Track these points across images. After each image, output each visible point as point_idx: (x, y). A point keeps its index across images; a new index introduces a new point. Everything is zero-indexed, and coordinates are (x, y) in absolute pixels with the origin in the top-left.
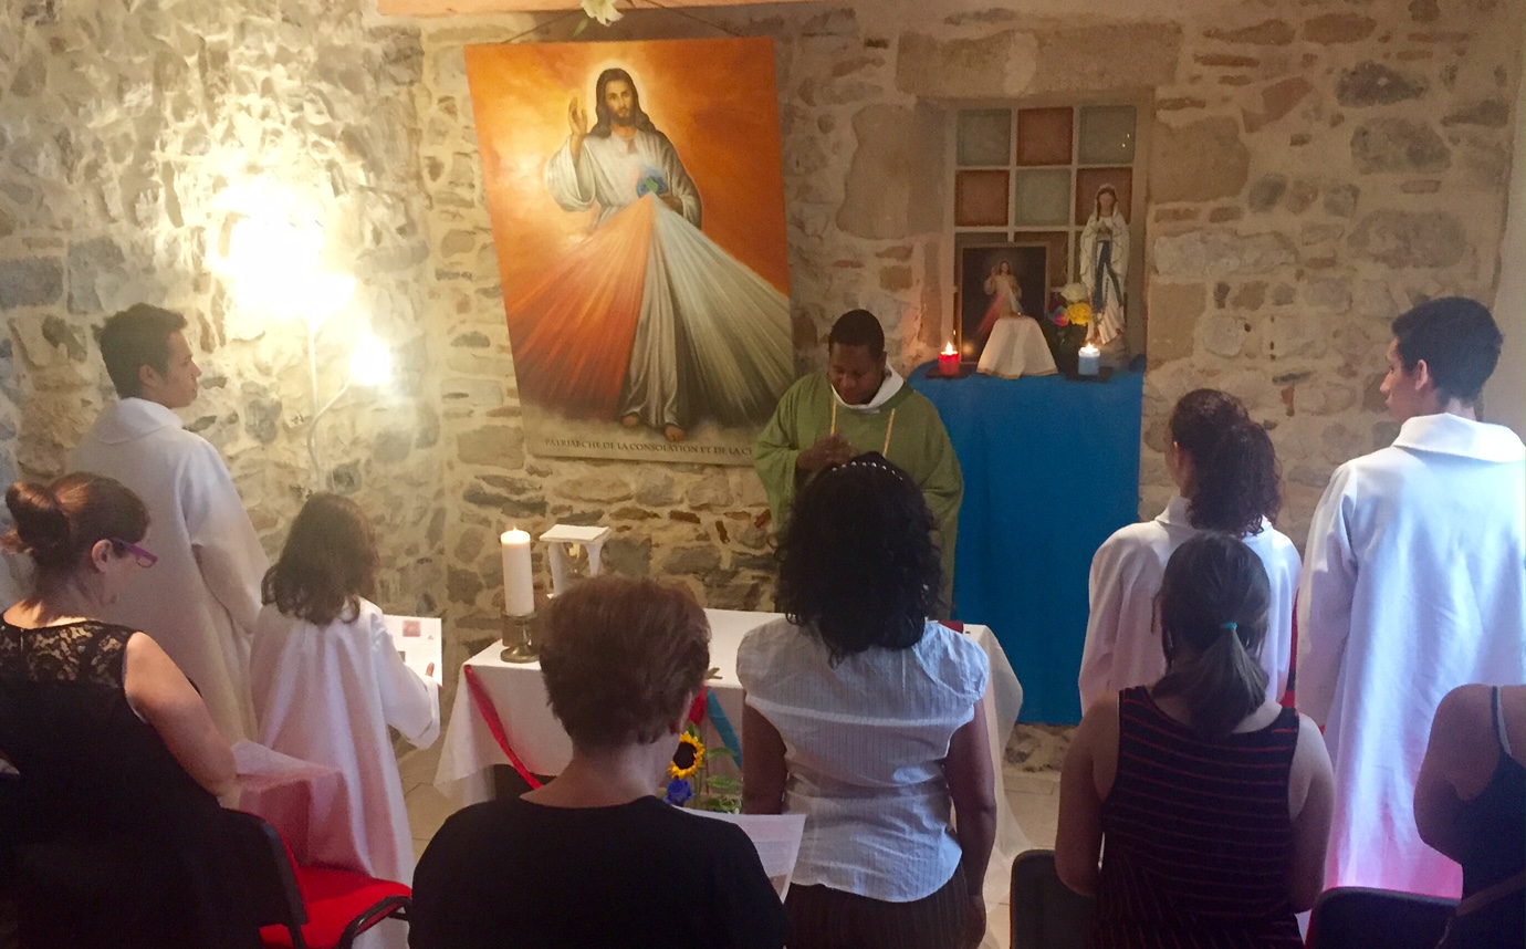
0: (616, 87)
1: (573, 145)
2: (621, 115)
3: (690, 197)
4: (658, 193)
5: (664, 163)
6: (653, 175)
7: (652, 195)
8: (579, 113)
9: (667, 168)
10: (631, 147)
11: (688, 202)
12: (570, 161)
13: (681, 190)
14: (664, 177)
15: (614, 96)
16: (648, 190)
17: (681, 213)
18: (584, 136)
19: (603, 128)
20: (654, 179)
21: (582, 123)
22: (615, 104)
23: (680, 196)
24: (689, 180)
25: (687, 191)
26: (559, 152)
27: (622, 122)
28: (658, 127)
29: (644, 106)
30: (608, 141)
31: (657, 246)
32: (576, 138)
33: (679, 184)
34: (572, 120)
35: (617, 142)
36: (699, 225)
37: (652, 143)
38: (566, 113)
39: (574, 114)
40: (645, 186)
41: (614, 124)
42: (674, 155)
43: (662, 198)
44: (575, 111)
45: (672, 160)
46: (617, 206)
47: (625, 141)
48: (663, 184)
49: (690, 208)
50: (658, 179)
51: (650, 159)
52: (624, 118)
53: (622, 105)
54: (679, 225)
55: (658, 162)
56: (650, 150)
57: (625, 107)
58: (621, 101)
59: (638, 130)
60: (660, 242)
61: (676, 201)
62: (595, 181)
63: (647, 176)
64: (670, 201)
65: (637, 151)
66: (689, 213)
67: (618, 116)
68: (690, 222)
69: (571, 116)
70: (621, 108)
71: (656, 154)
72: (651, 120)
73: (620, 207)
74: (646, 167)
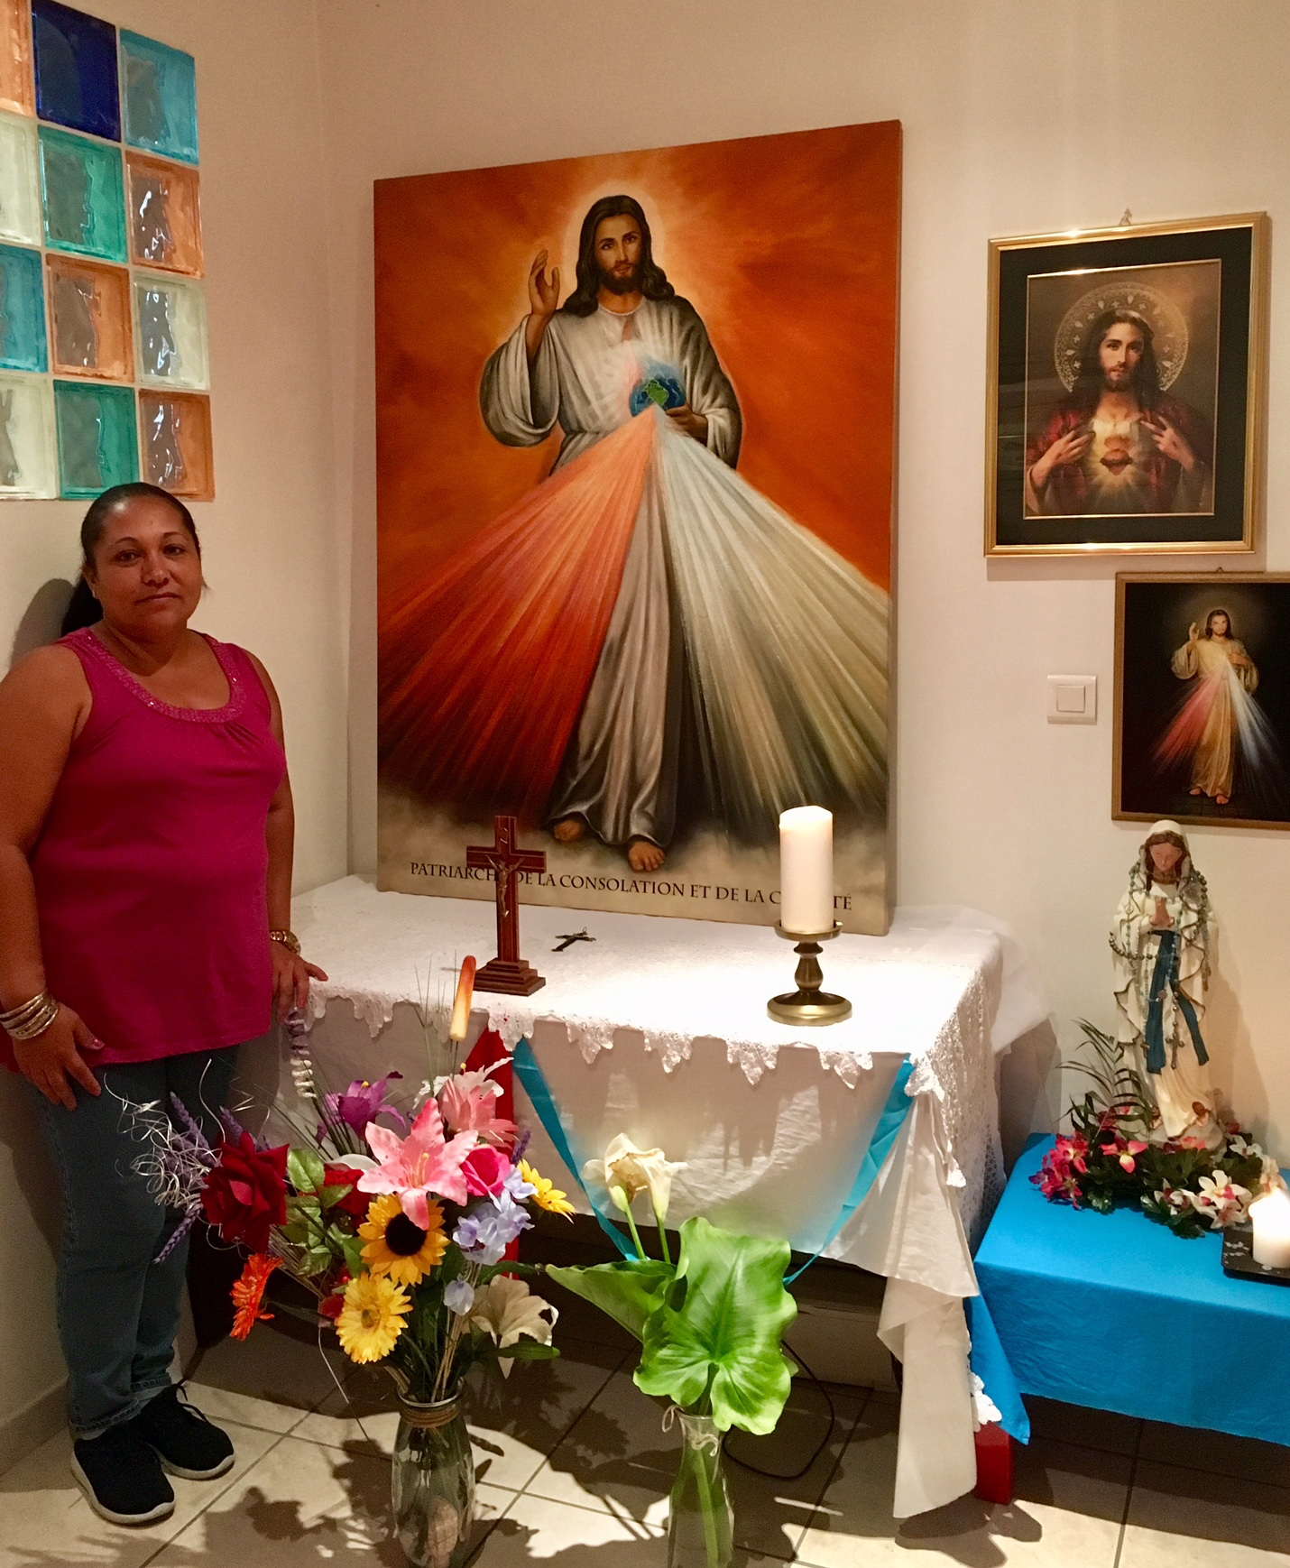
0: (615, 228)
1: (532, 330)
2: (617, 274)
3: (724, 411)
4: (668, 405)
5: (683, 354)
6: (662, 374)
7: (655, 412)
8: (548, 278)
9: (687, 361)
10: (630, 330)
11: (717, 419)
12: (522, 358)
13: (708, 399)
14: (679, 378)
15: (610, 243)
16: (650, 402)
17: (704, 441)
18: (552, 314)
19: (585, 297)
20: (661, 382)
21: (551, 294)
22: (610, 257)
23: (704, 411)
24: (725, 381)
25: (719, 401)
26: (506, 346)
27: (618, 288)
28: (678, 291)
29: (660, 257)
30: (590, 320)
31: (656, 508)
32: (536, 319)
33: (705, 391)
34: (535, 290)
35: (607, 322)
36: (732, 463)
37: (666, 319)
38: (527, 277)
39: (540, 278)
40: (645, 395)
41: (604, 292)
42: (703, 339)
43: (672, 415)
44: (541, 273)
45: (697, 347)
46: (593, 433)
47: (619, 318)
48: (677, 389)
49: (721, 429)
50: (670, 381)
51: (660, 347)
52: (624, 280)
53: (623, 258)
54: (696, 461)
55: (672, 351)
56: (661, 330)
57: (626, 260)
58: (621, 250)
59: (644, 299)
60: (660, 493)
61: (698, 419)
62: (560, 393)
63: (651, 378)
64: (686, 419)
65: (638, 335)
66: (718, 439)
67: (613, 277)
68: (718, 455)
69: (533, 281)
70: (619, 263)
71: (671, 337)
72: (668, 280)
73: (598, 433)
74: (650, 360)
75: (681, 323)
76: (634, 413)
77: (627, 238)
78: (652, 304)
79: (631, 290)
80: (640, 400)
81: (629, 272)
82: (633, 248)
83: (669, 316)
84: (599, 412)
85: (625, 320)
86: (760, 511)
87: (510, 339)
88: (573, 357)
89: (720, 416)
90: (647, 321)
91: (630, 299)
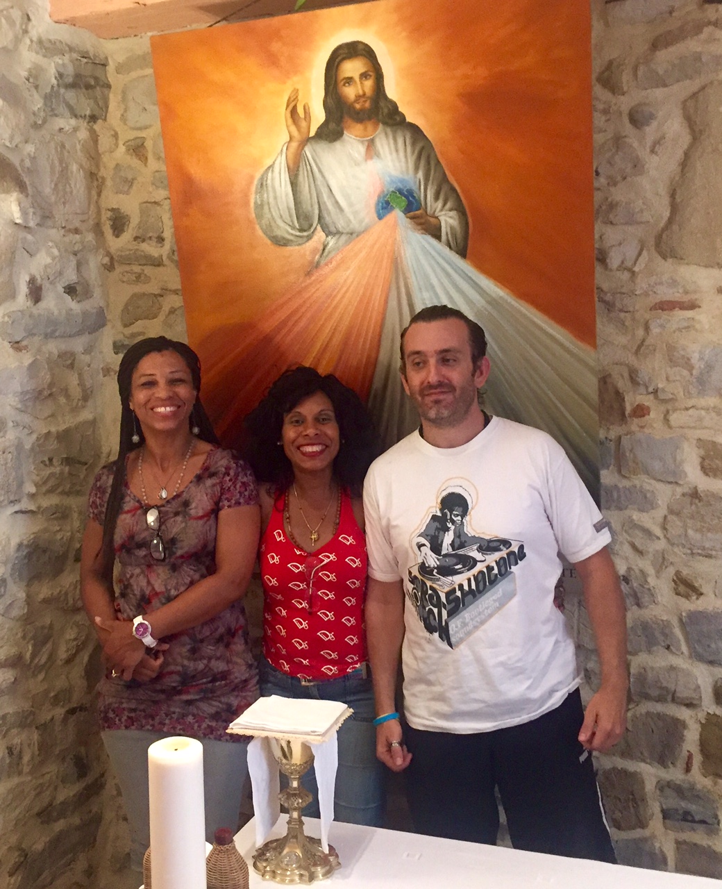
0: (352, 68)
1: (291, 156)
2: (358, 106)
3: (453, 213)
4: (407, 210)
5: (417, 169)
6: (400, 185)
7: (397, 215)
8: (300, 111)
9: (420, 175)
10: (371, 151)
11: (448, 220)
12: (285, 177)
13: (440, 204)
14: (415, 188)
15: (349, 80)
16: (392, 209)
17: (437, 236)
18: (307, 140)
19: (332, 126)
20: (400, 191)
21: (304, 124)
22: (350, 92)
23: (437, 214)
24: (453, 189)
25: (449, 205)
26: (271, 167)
27: (360, 117)
28: (409, 119)
29: (392, 90)
30: (338, 145)
31: (403, 290)
32: (294, 145)
33: (437, 198)
34: (290, 121)
35: (352, 143)
36: (463, 253)
37: (399, 141)
38: (283, 112)
39: (294, 112)
40: (388, 203)
41: (348, 121)
42: (432, 156)
43: (412, 218)
44: (295, 108)
45: (428, 163)
46: (348, 233)
47: (362, 142)
48: (414, 197)
49: (452, 228)
50: (407, 191)
51: (397, 164)
52: (362, 110)
53: (361, 92)
54: (434, 253)
55: (407, 167)
56: (397, 151)
57: (364, 94)
58: (359, 87)
59: (381, 125)
60: (405, 279)
61: (432, 220)
62: (319, 202)
63: (392, 189)
64: (423, 221)
65: (378, 155)
66: (450, 236)
67: (354, 108)
68: (450, 248)
69: (289, 115)
70: (358, 97)
71: (406, 157)
72: (400, 110)
73: (351, 234)
74: (390, 176)
75: (414, 144)
76: (380, 217)
77: (364, 76)
78: (389, 130)
79: (369, 119)
80: (384, 207)
81: (367, 105)
82: (369, 84)
83: (402, 138)
84: (352, 218)
85: (366, 144)
86: (488, 291)
87: (274, 163)
88: (326, 174)
89: (451, 217)
90: (384, 143)
91: (370, 126)
